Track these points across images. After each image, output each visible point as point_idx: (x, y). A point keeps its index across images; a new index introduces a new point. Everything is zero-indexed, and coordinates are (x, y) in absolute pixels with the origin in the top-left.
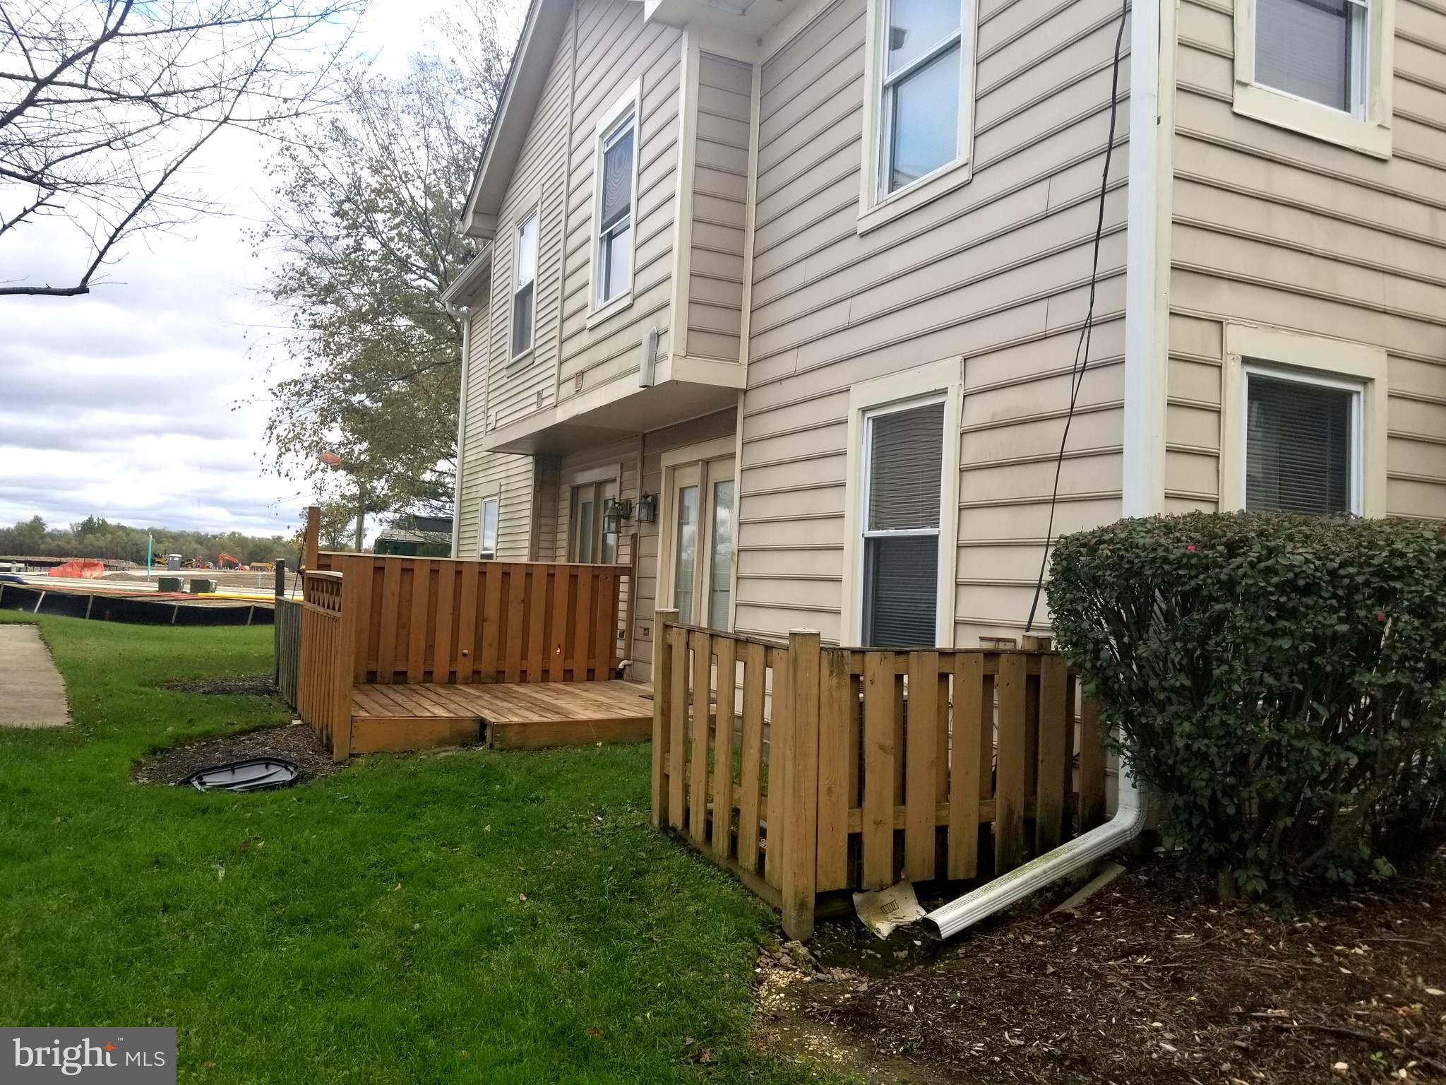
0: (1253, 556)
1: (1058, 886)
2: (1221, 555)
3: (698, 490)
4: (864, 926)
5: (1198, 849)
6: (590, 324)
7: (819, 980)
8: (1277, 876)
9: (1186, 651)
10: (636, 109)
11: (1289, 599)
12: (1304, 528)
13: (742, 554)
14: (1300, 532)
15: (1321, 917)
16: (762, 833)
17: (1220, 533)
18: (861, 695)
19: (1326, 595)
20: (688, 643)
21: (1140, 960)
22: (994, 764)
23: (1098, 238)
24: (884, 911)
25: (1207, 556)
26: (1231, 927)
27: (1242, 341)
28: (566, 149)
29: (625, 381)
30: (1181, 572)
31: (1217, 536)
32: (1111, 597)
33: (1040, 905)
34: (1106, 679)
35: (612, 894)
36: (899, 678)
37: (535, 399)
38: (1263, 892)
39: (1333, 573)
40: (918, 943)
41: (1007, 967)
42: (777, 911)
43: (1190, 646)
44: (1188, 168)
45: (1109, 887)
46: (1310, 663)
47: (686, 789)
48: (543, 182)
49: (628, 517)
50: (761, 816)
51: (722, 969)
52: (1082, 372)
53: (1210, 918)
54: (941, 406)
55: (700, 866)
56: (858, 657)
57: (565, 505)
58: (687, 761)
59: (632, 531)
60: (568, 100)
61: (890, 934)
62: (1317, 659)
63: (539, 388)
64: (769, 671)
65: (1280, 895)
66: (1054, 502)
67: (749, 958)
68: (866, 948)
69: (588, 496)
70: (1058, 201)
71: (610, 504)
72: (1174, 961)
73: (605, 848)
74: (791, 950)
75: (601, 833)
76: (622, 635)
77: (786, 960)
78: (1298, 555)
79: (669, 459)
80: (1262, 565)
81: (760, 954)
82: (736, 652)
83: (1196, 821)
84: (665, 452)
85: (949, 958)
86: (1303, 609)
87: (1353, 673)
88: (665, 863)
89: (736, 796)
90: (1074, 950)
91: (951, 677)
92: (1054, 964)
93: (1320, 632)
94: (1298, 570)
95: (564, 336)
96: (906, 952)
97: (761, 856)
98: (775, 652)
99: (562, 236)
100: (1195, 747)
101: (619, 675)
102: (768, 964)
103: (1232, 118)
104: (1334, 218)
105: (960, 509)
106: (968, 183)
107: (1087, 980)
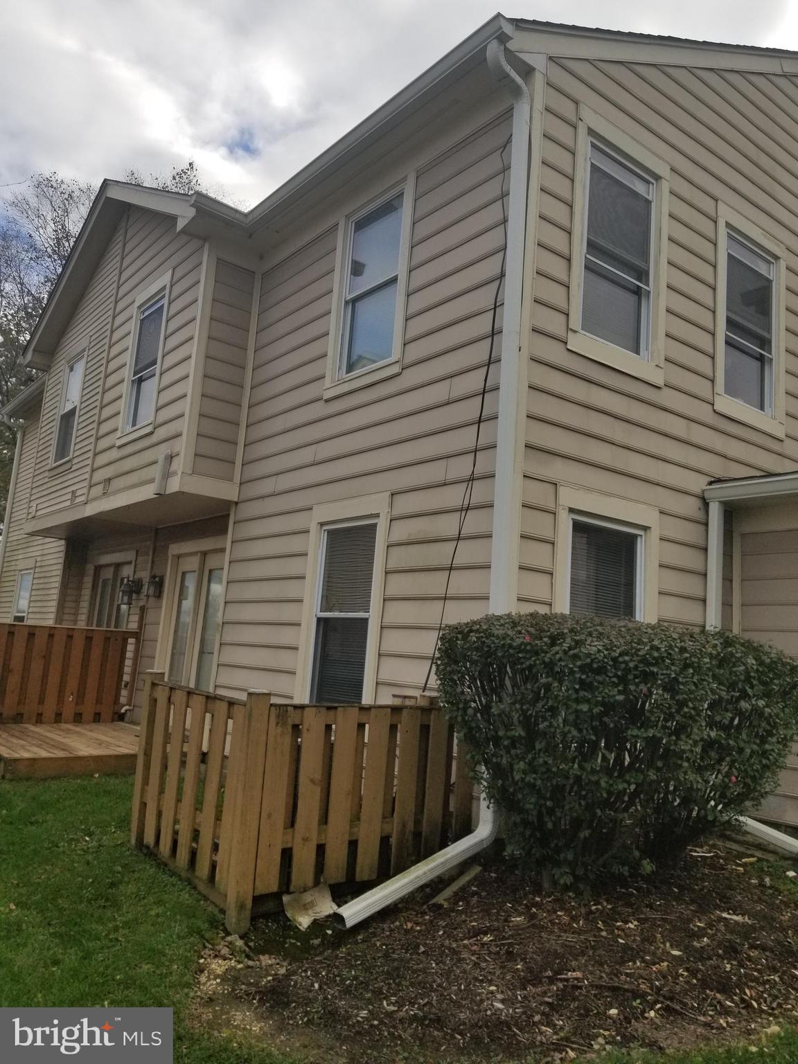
0: (566, 645)
1: (435, 883)
2: (546, 644)
3: (196, 574)
4: (290, 920)
5: (529, 853)
6: (119, 443)
7: (249, 967)
8: (580, 872)
9: (522, 710)
10: (167, 291)
11: (588, 677)
12: (598, 628)
13: (226, 626)
14: (596, 630)
15: (608, 901)
16: (216, 847)
17: (546, 628)
18: (299, 740)
19: (610, 674)
20: (169, 698)
21: (485, 939)
22: (394, 791)
23: (479, 422)
24: (306, 907)
25: (537, 644)
26: (549, 911)
27: (569, 497)
28: (110, 313)
29: (142, 489)
30: (520, 655)
31: (544, 631)
32: (476, 671)
33: (421, 898)
34: (471, 729)
35: (89, 901)
36: (328, 727)
37: (69, 496)
38: (571, 883)
39: (615, 660)
40: (329, 932)
41: (392, 948)
42: (223, 911)
43: (524, 707)
44: (538, 382)
45: (469, 883)
46: (601, 721)
47: (159, 814)
48: (91, 334)
49: (138, 592)
50: (215, 836)
51: (172, 961)
52: (467, 510)
53: (536, 905)
54: (375, 525)
55: (165, 877)
56: (299, 711)
57: (88, 581)
58: (161, 791)
59: (141, 604)
60: (116, 278)
61: (309, 926)
62: (606, 719)
63: (73, 488)
64: (230, 722)
65: (581, 886)
66: (445, 598)
67: (195, 951)
68: (290, 938)
69: (108, 574)
70: (456, 393)
71: (125, 581)
72: (508, 939)
73: (88, 863)
74: (231, 943)
75: (86, 851)
76: (126, 686)
77: (225, 951)
78: (594, 647)
79: (175, 549)
80: (572, 652)
81: (205, 947)
82: (206, 706)
83: (528, 833)
84: (173, 543)
85: (351, 943)
86: (596, 684)
87: (627, 729)
88: (136, 875)
89: (198, 821)
90: (441, 933)
91: (367, 726)
92: (425, 945)
93: (606, 700)
94: (593, 657)
95: (97, 450)
96: (320, 940)
97: (213, 866)
98: (236, 707)
99: (102, 375)
100: (527, 779)
101: (121, 717)
102: (210, 955)
103: (566, 352)
104: (628, 421)
105: (384, 600)
106: (398, 375)
107: (447, 956)
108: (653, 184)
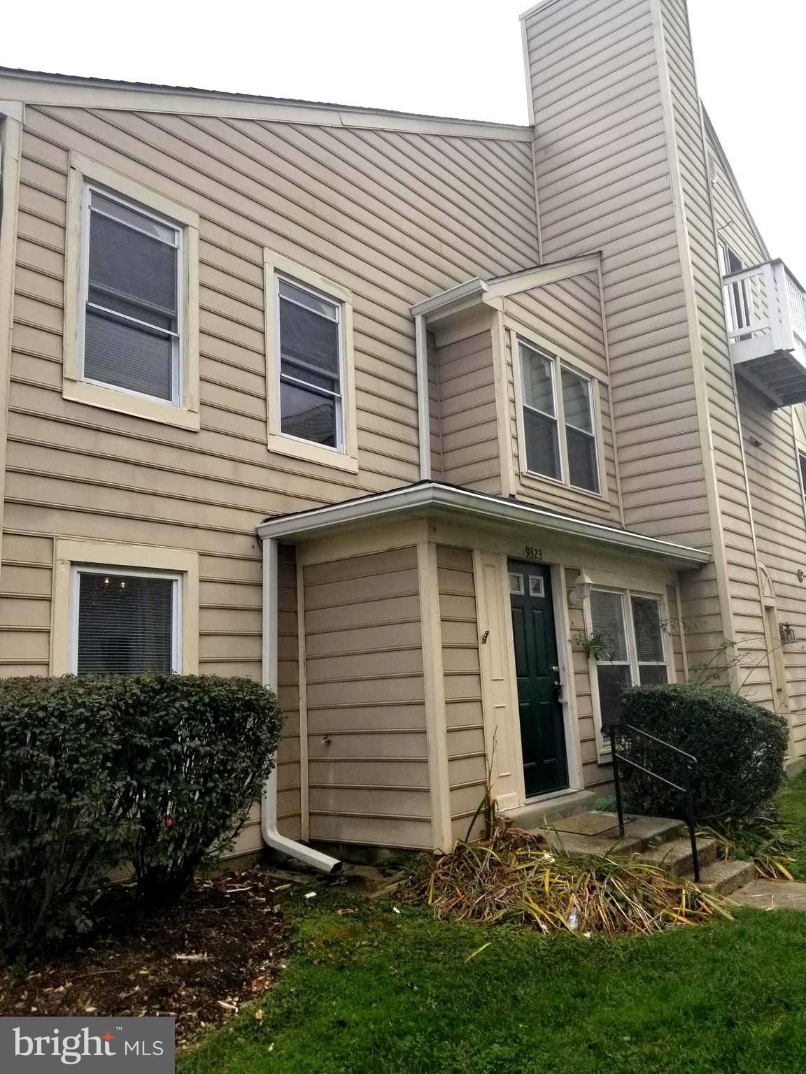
27: (68, 550)
44: (21, 434)
103: (61, 402)
108: (178, 231)
